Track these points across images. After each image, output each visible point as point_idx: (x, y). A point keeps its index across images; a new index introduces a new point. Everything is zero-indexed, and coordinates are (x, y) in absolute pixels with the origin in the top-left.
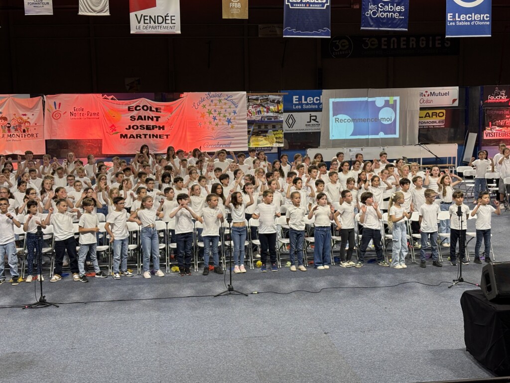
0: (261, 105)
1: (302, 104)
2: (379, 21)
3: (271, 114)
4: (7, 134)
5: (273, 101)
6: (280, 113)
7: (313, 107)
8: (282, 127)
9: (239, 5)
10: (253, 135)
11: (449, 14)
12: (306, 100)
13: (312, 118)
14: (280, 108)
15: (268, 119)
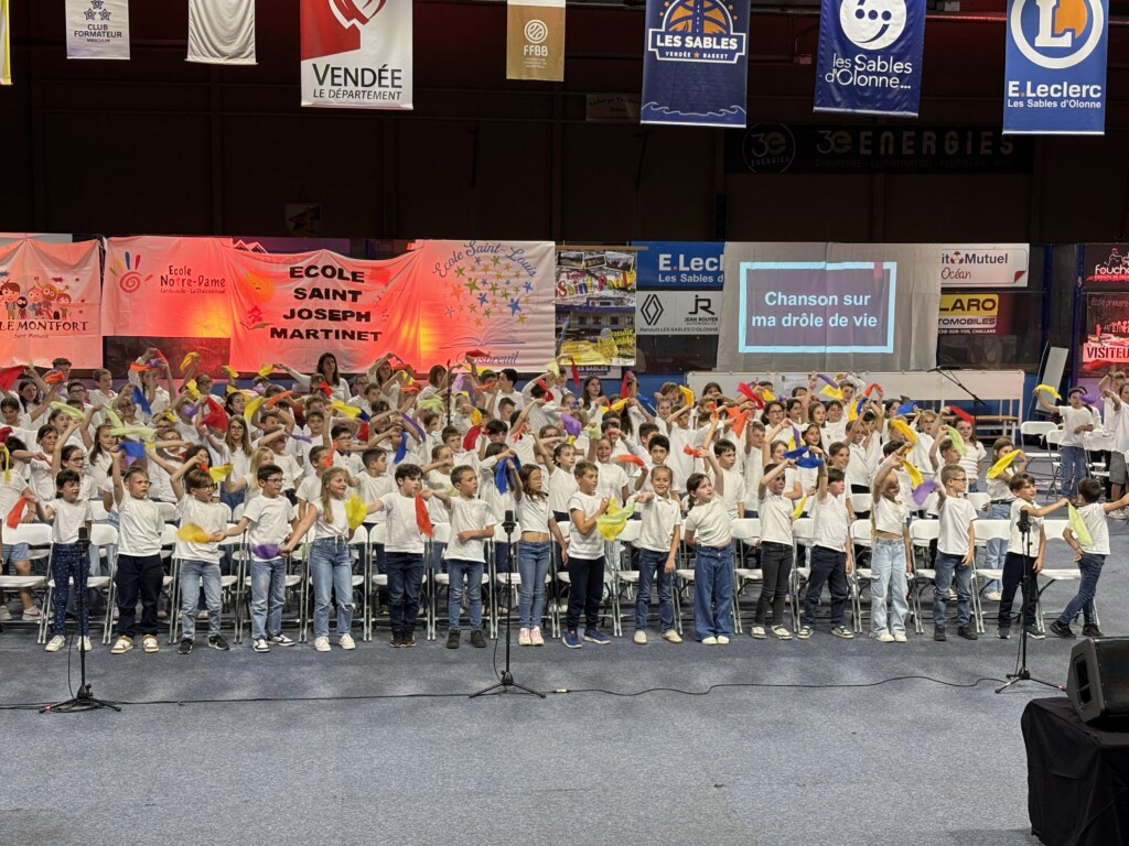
0: (587, 272)
1: (678, 273)
2: (854, 95)
3: (609, 293)
4: (17, 320)
5: (614, 264)
6: (629, 292)
7: (704, 279)
8: (632, 323)
9: (544, 51)
10: (567, 337)
11: (1011, 83)
12: (687, 263)
13: (701, 304)
14: (628, 282)
15: (602, 304)
